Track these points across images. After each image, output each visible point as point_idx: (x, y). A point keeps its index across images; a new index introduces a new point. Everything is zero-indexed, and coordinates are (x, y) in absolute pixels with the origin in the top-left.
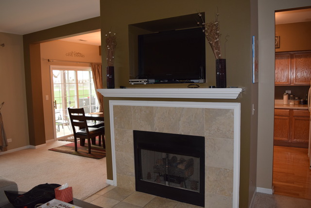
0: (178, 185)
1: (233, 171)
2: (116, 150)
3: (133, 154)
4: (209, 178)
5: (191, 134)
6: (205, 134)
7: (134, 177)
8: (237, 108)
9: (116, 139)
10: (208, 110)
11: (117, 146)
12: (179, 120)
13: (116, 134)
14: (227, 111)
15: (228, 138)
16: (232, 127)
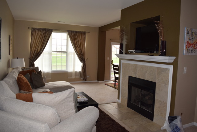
0: (144, 107)
1: (167, 103)
2: (122, 85)
3: (127, 88)
4: (156, 105)
5: (150, 80)
6: (156, 81)
7: (127, 100)
8: (171, 68)
9: (122, 80)
10: (158, 68)
11: (122, 83)
12: (146, 72)
13: (122, 77)
14: (167, 69)
15: (166, 84)
16: (168, 78)
